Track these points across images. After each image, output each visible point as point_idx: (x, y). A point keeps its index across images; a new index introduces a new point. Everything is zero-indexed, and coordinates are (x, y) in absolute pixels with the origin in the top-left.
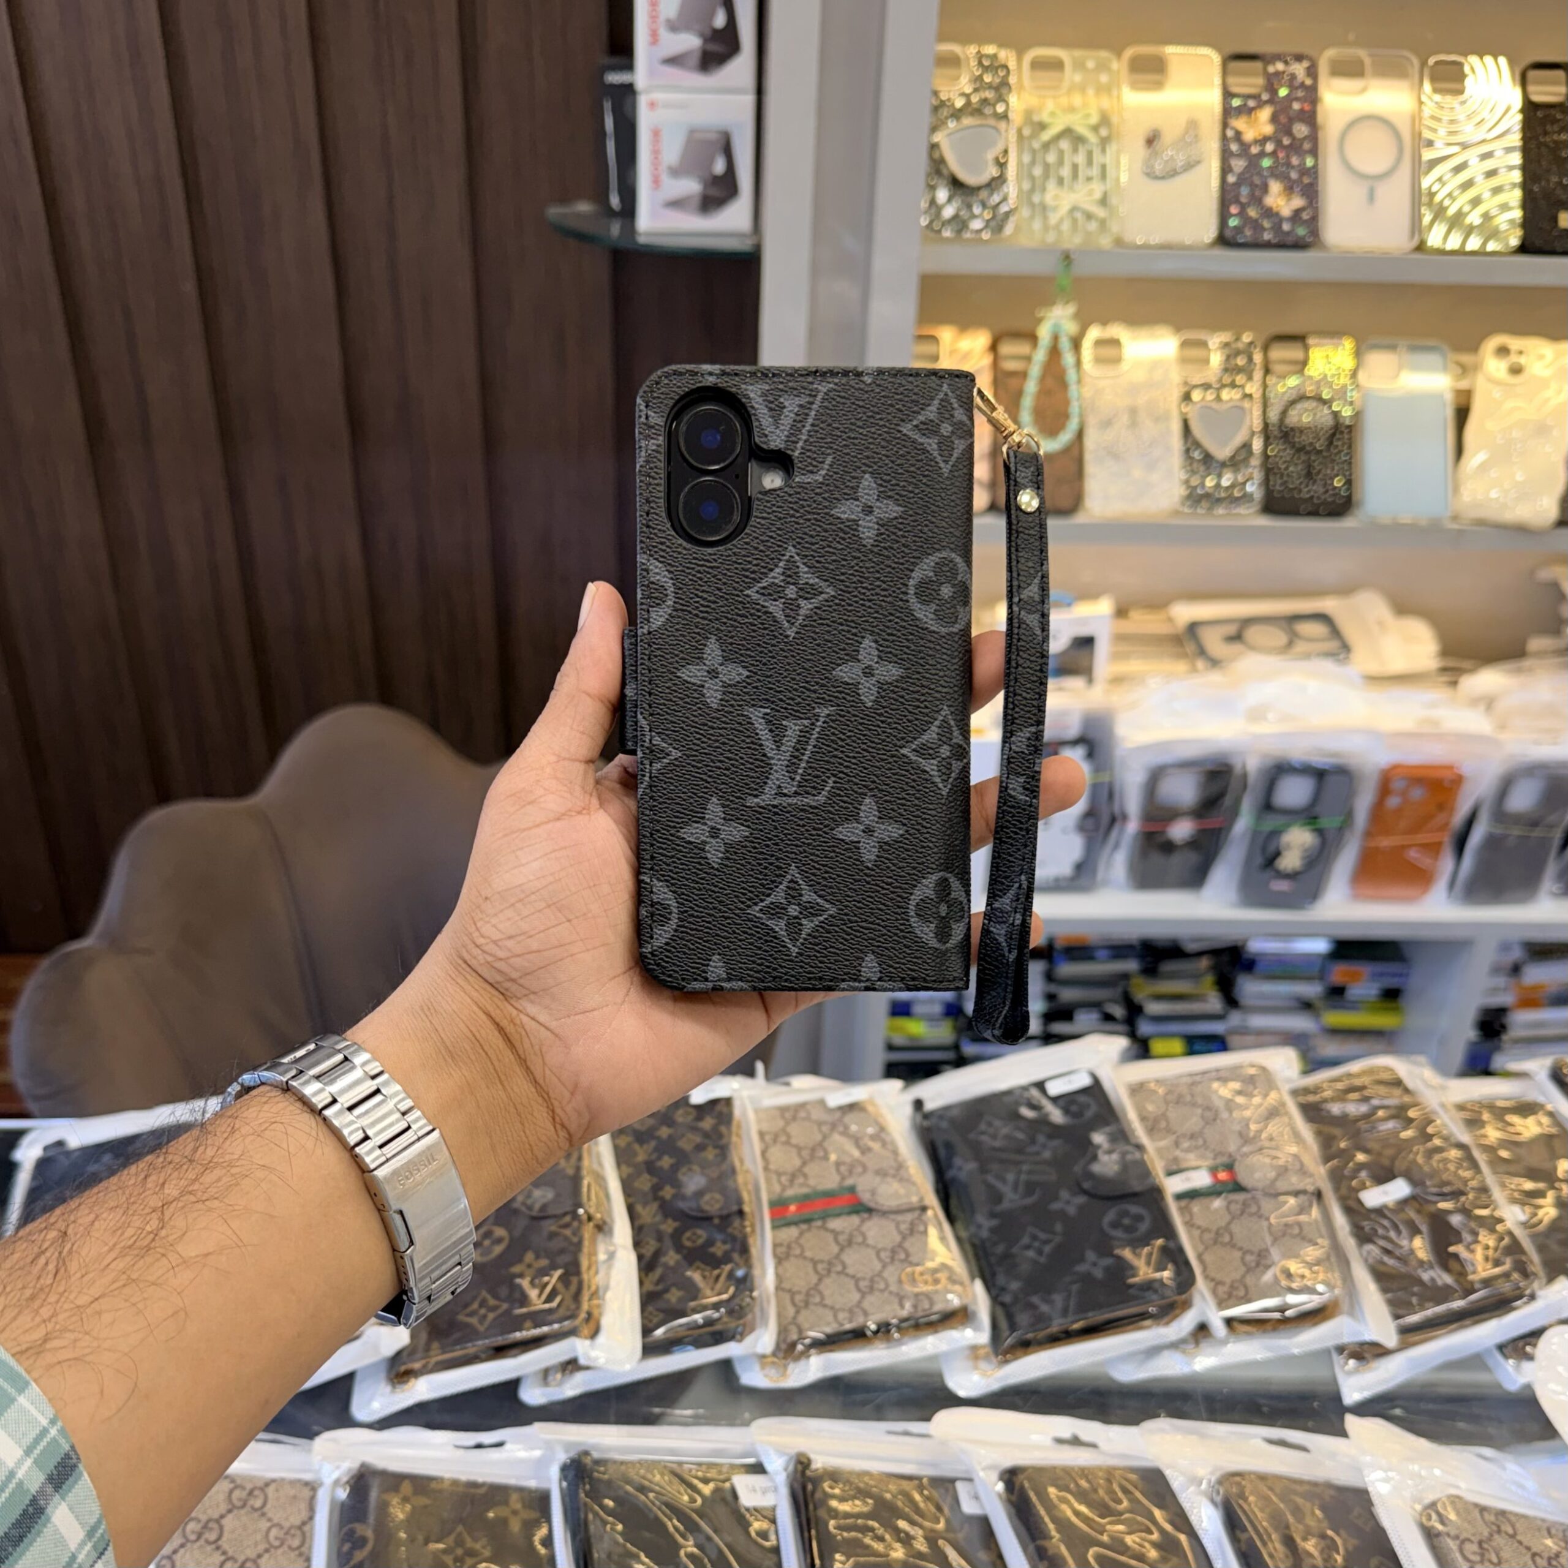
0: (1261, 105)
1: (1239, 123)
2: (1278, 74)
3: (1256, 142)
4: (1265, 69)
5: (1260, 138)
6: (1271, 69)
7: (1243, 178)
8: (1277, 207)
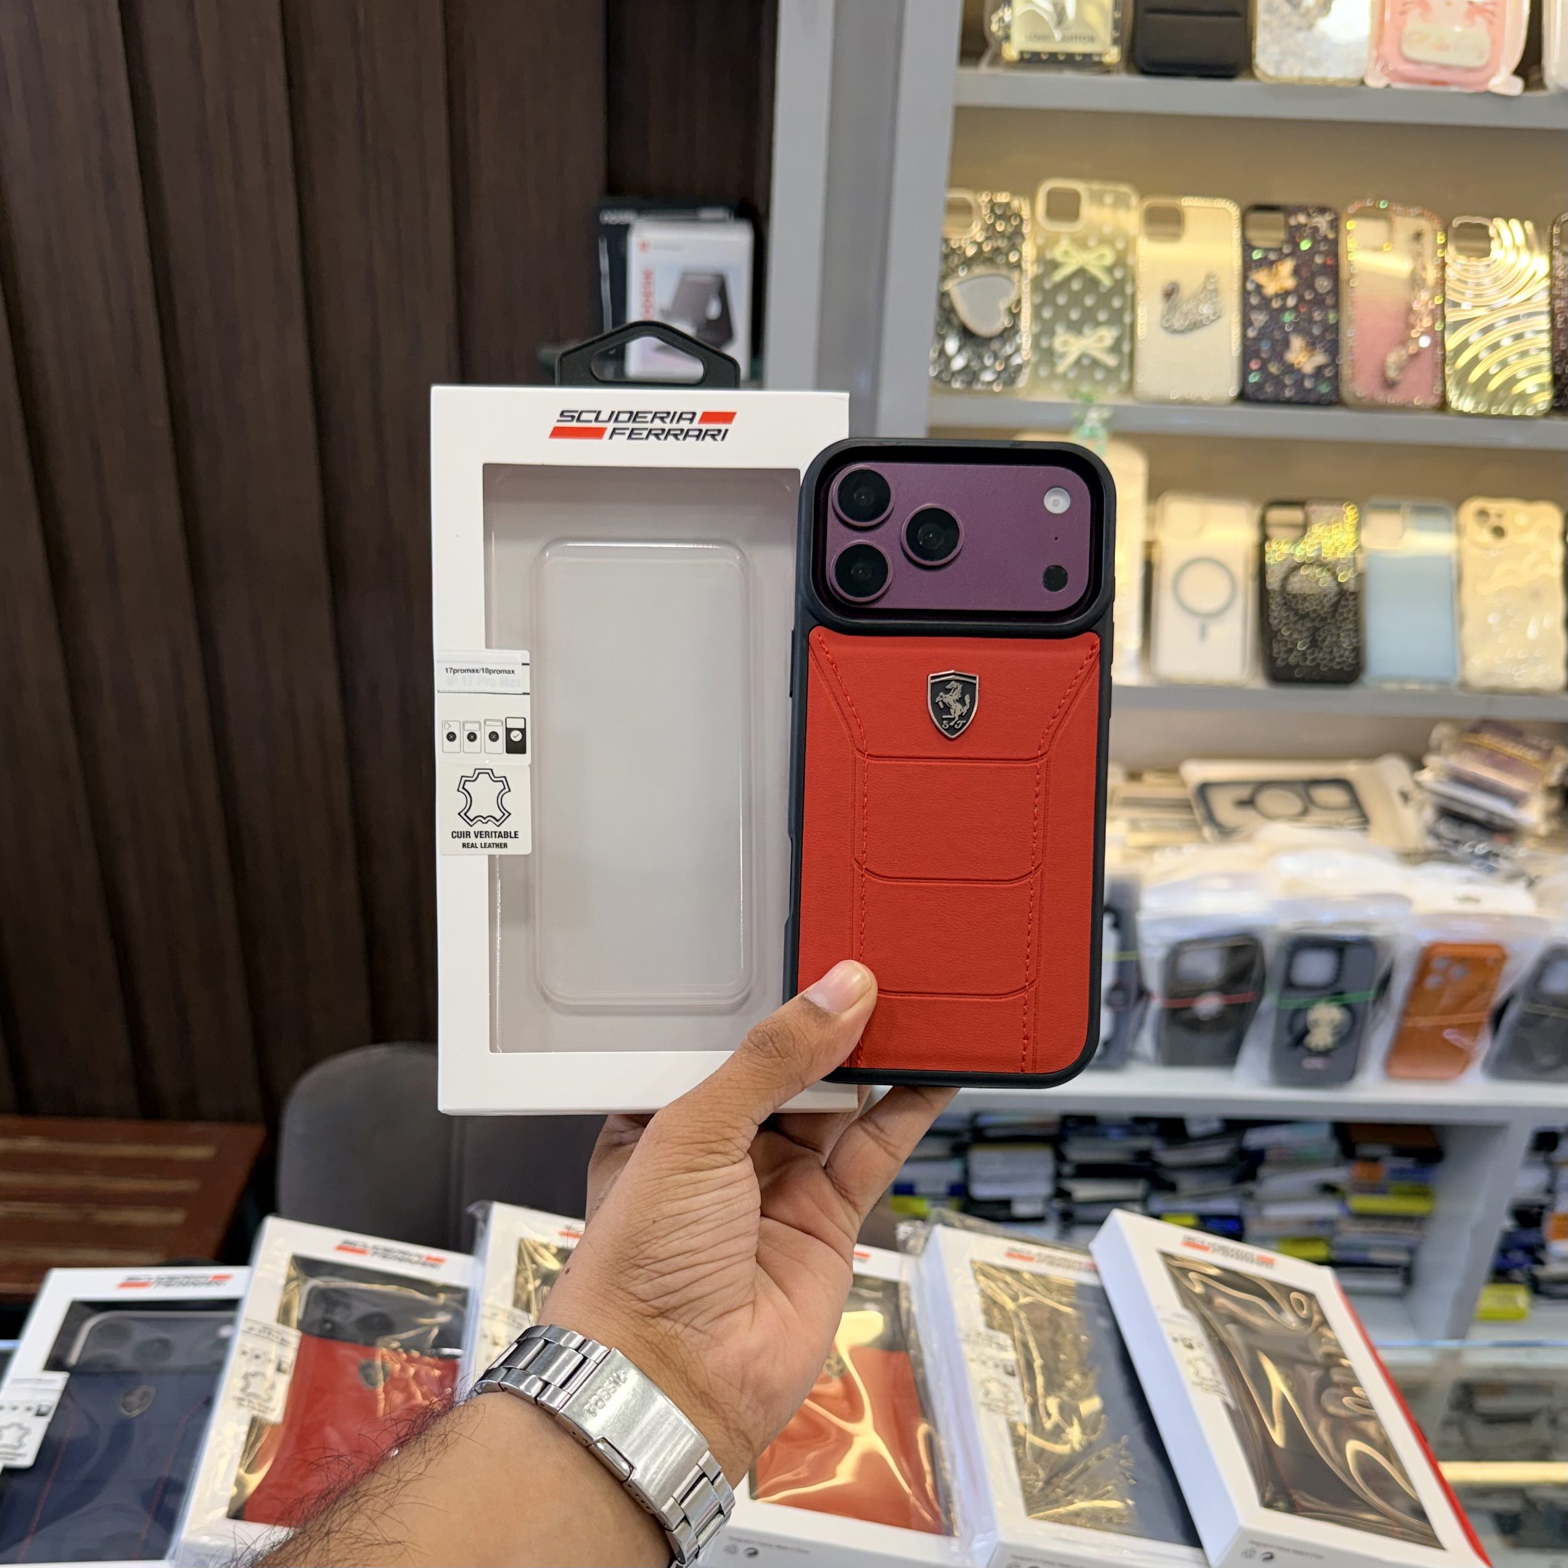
0: (1282, 257)
1: (1261, 277)
2: (1299, 227)
3: (1277, 295)
4: (1287, 222)
5: (1280, 292)
6: (1293, 222)
7: (1263, 334)
8: (1299, 364)
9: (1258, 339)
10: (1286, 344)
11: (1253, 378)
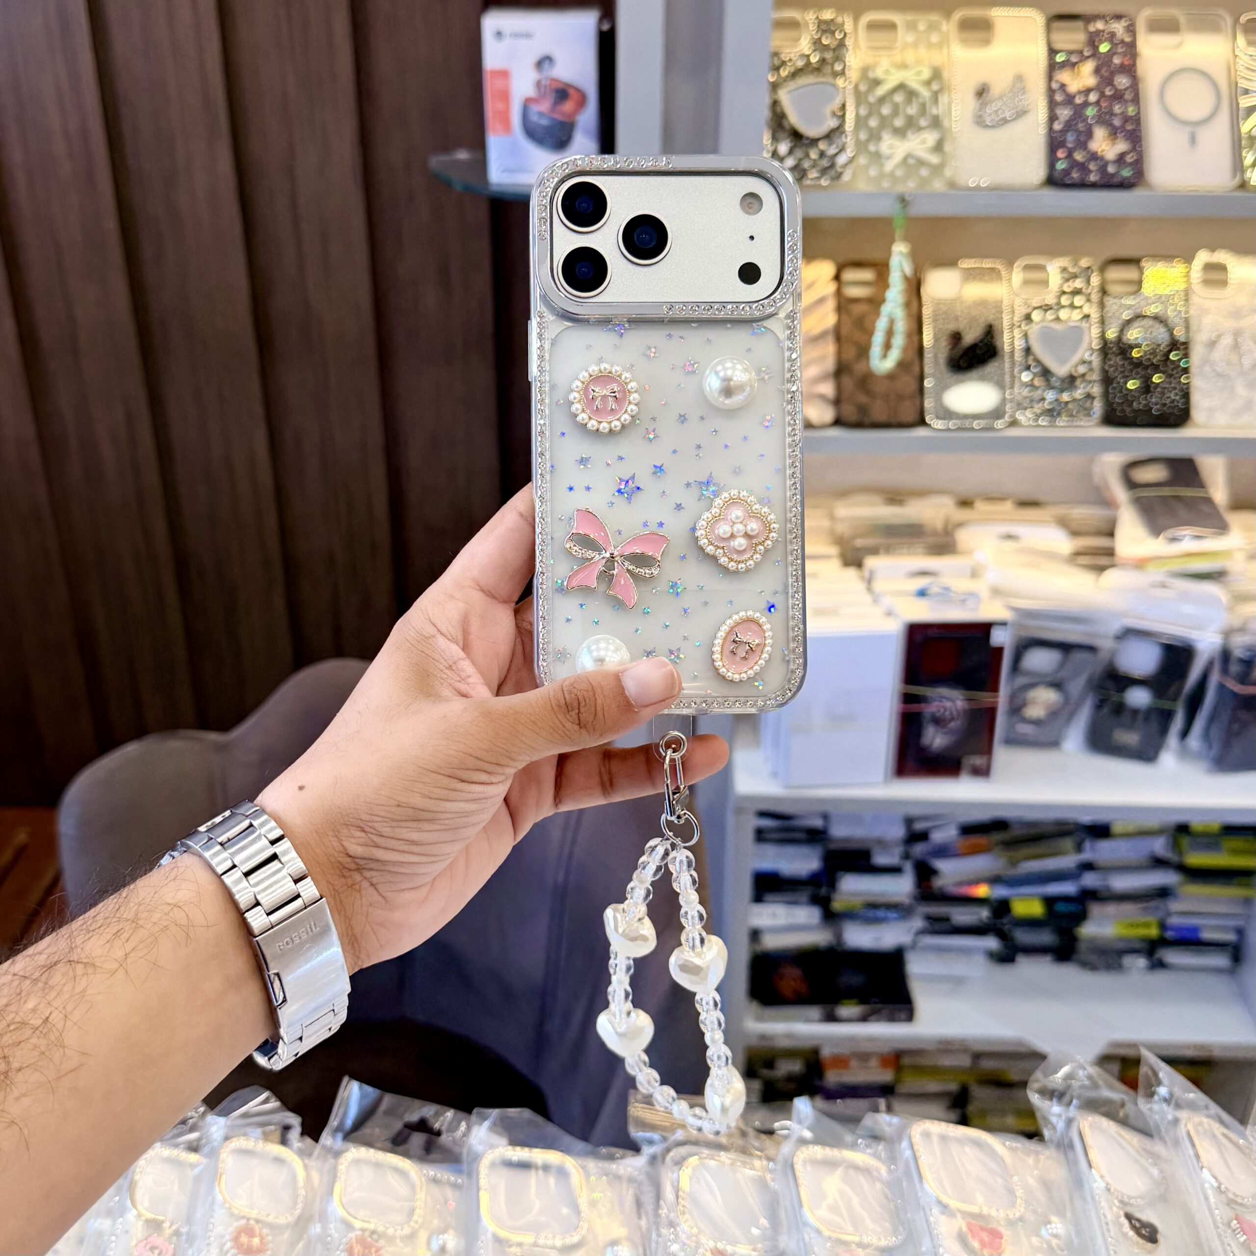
2: (1098, 32)
4: (1086, 29)
6: (1092, 28)
7: (1069, 125)
8: (1102, 151)
9: (1064, 131)
10: (1089, 135)
11: (1061, 166)
